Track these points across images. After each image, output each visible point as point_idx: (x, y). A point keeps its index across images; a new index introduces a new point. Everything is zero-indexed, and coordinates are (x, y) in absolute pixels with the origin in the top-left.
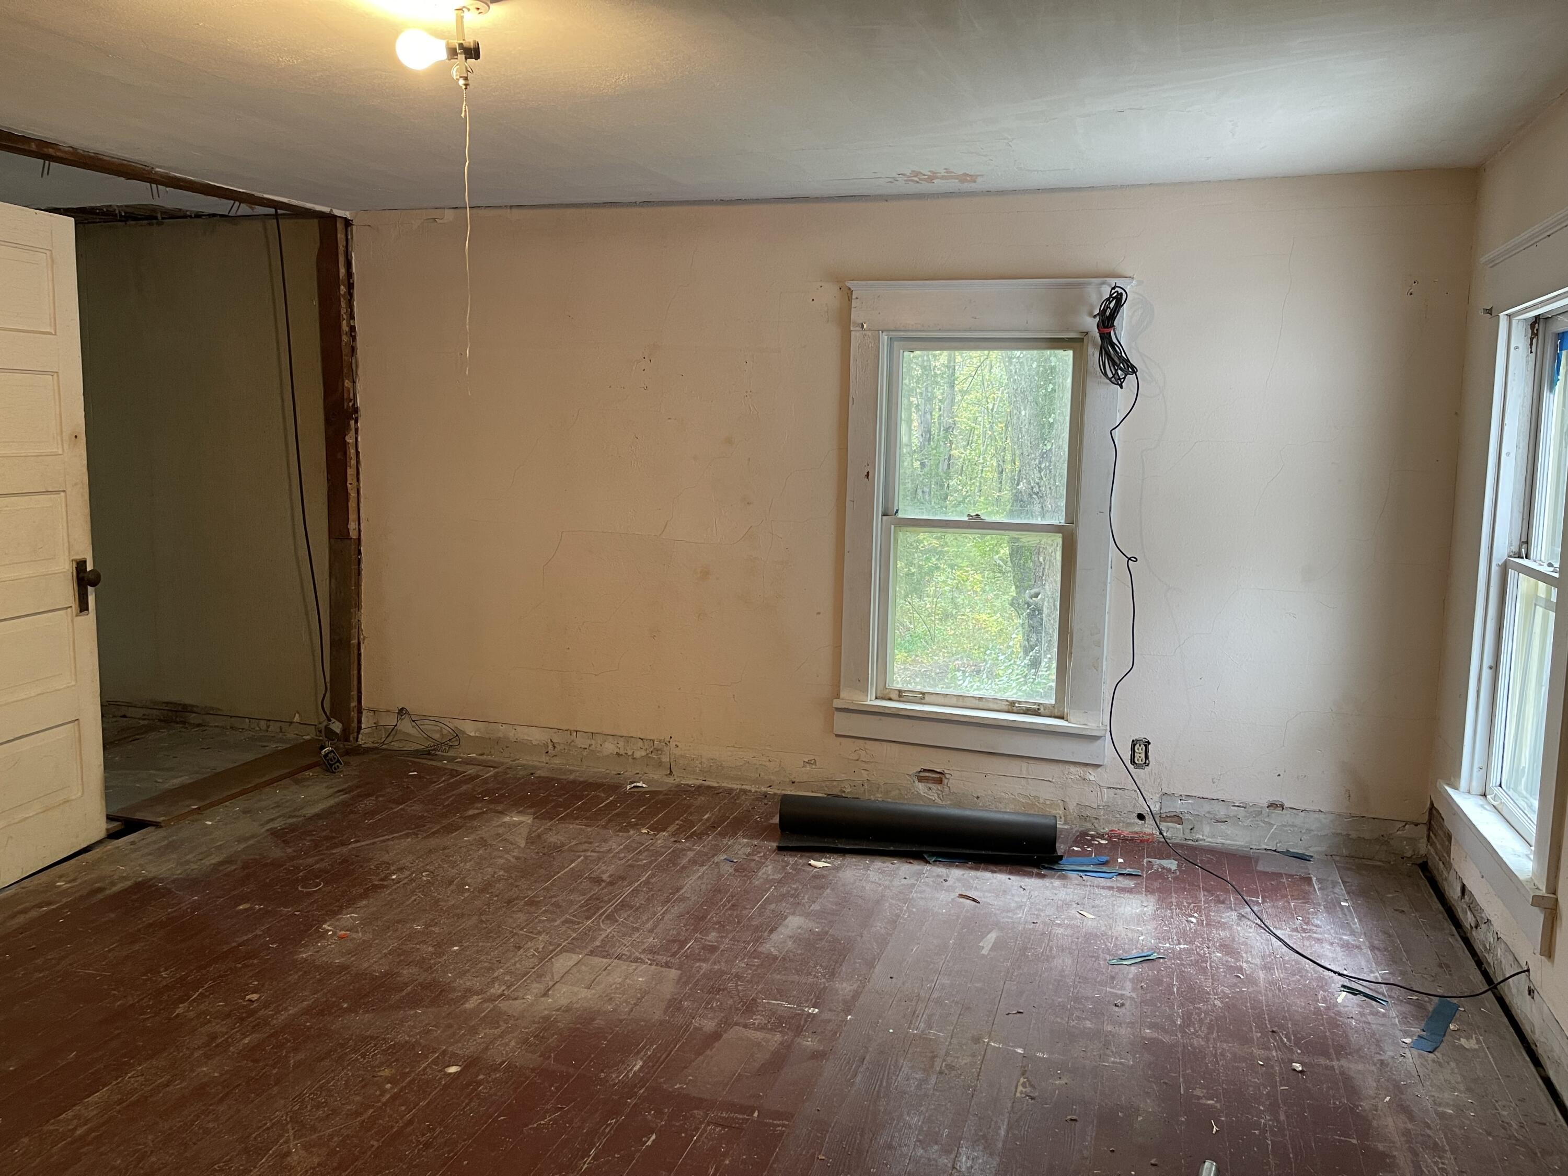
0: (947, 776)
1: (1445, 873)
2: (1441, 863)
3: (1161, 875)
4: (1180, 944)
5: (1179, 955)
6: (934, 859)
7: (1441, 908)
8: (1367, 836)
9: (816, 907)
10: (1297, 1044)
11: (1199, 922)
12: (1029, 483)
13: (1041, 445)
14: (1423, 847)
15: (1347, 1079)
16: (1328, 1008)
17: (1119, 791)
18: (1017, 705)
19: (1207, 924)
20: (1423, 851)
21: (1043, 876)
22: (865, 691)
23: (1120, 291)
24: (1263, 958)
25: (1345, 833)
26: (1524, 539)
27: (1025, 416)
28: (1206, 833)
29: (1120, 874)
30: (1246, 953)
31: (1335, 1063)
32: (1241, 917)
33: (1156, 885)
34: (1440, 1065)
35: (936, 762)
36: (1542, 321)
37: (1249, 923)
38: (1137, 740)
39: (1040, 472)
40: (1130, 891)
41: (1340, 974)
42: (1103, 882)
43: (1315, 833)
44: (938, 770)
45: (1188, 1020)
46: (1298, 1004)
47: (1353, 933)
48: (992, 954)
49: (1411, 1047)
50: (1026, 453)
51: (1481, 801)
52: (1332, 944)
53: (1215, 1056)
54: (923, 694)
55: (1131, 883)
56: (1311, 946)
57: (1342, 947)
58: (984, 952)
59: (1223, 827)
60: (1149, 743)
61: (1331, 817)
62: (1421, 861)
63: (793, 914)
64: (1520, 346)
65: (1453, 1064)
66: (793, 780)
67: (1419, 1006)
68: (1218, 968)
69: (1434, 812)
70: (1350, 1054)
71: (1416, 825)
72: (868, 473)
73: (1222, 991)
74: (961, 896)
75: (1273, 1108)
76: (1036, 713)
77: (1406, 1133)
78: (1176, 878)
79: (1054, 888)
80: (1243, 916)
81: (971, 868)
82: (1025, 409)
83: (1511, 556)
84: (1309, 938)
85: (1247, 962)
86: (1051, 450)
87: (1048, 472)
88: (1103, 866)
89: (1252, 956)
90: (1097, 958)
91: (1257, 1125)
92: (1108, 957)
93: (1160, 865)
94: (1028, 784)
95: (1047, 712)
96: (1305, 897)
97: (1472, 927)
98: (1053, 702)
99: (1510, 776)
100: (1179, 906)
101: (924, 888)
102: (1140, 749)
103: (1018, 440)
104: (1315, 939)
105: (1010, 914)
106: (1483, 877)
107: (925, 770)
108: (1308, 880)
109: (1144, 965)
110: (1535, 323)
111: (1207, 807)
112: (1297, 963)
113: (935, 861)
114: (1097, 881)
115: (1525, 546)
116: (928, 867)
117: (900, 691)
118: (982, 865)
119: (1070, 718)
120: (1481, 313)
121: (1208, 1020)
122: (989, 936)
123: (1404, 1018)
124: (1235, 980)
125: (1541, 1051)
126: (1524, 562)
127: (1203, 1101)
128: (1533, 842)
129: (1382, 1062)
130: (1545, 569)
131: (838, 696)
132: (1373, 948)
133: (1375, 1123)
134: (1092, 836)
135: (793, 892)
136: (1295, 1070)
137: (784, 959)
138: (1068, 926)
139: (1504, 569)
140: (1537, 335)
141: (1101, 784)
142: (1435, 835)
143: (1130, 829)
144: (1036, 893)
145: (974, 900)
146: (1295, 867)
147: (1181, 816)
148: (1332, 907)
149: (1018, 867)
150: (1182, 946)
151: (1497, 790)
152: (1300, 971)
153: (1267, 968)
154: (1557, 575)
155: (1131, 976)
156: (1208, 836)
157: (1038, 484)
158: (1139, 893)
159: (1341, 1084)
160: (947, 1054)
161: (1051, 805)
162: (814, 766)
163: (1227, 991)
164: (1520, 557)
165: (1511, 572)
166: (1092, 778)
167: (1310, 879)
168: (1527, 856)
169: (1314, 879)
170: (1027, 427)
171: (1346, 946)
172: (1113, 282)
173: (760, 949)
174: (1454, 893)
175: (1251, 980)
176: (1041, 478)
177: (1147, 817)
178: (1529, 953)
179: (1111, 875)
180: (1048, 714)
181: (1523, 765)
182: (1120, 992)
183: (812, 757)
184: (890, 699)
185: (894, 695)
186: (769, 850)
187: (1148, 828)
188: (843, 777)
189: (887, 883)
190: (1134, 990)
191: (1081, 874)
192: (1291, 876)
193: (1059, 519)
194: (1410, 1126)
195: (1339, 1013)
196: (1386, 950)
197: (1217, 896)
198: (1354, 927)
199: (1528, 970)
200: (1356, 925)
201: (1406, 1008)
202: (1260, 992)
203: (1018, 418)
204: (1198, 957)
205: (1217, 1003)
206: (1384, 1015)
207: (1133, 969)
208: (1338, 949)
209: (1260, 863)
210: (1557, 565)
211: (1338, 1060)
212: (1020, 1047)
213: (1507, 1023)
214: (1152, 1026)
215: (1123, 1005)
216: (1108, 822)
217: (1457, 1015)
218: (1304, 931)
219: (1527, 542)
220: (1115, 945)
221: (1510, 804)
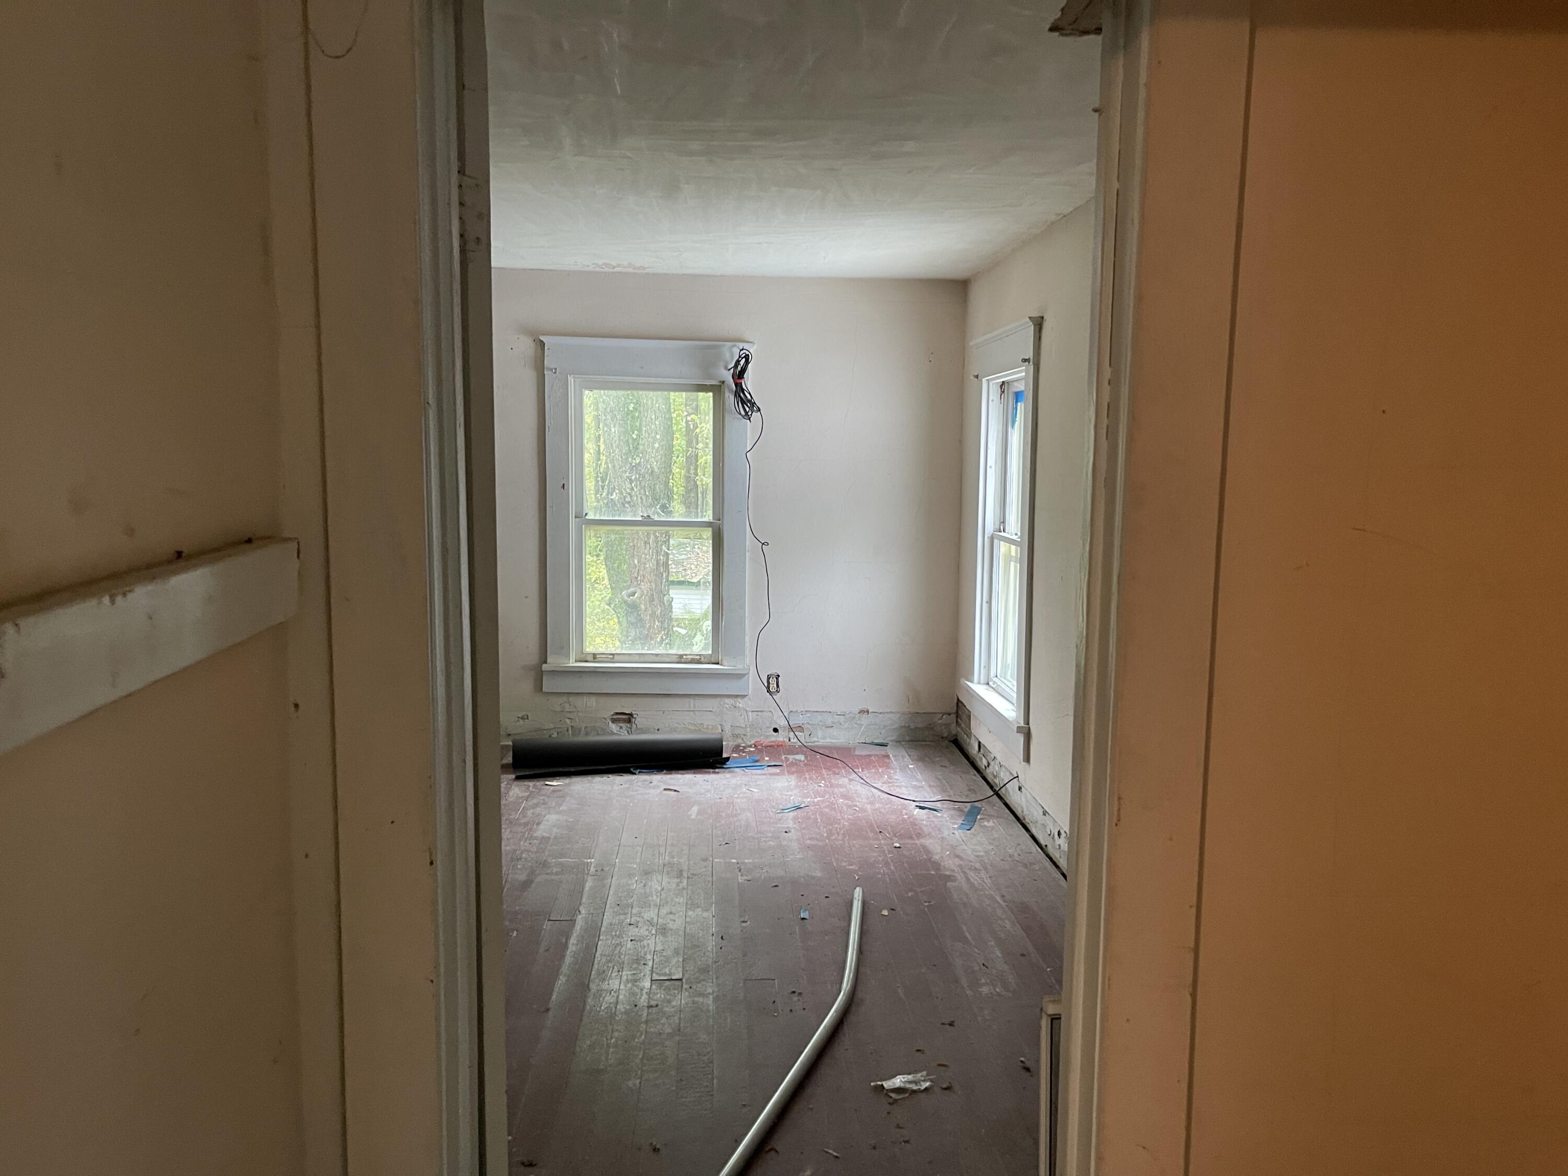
0: (635, 716)
1: (968, 740)
2: (965, 736)
3: (795, 764)
4: (816, 798)
5: (818, 804)
6: (638, 770)
7: (967, 762)
8: (920, 726)
9: (563, 808)
10: (895, 835)
11: (826, 786)
12: (621, 493)
13: (630, 459)
14: (954, 729)
15: (924, 847)
16: (909, 818)
17: (759, 713)
18: (684, 657)
19: (831, 786)
20: (954, 732)
21: (718, 773)
22: (568, 656)
23: (747, 353)
24: (868, 799)
25: (907, 725)
26: (1002, 521)
27: (615, 432)
28: (820, 736)
29: (769, 766)
30: (858, 797)
31: (917, 842)
32: (850, 780)
33: (794, 769)
34: (974, 835)
35: (626, 706)
36: (1006, 384)
37: (856, 783)
38: (771, 675)
39: (631, 484)
40: (777, 774)
41: (914, 801)
42: (759, 772)
43: (889, 727)
44: (627, 712)
45: (830, 833)
46: (892, 818)
47: (918, 780)
48: (698, 817)
49: (960, 828)
50: (617, 467)
51: (986, 687)
52: (906, 787)
53: (850, 847)
54: (613, 655)
55: (777, 770)
56: (895, 790)
57: (913, 788)
58: (693, 817)
59: (831, 730)
60: (779, 676)
61: (898, 715)
62: (952, 739)
63: (549, 813)
64: (995, 399)
65: (981, 834)
66: (510, 733)
67: (960, 810)
68: (842, 807)
69: (960, 704)
70: (925, 836)
71: (949, 714)
72: (564, 485)
73: (848, 817)
74: (665, 789)
75: (887, 864)
76: (699, 662)
77: (960, 866)
78: (805, 765)
79: (727, 778)
80: (851, 780)
81: (665, 774)
82: (614, 427)
83: (994, 531)
84: (893, 786)
85: (859, 802)
86: (640, 463)
87: (638, 483)
88: (755, 764)
89: (862, 799)
90: (768, 811)
91: (879, 873)
92: (774, 810)
93: (794, 759)
94: (695, 715)
95: (706, 660)
96: (888, 766)
97: (985, 767)
98: (710, 652)
99: (1001, 671)
100: (811, 778)
101: (637, 788)
102: (773, 681)
103: (610, 454)
104: (897, 786)
105: (703, 796)
106: (990, 732)
107: (617, 714)
108: (888, 757)
109: (797, 810)
110: (1002, 385)
111: (819, 717)
112: (888, 799)
113: (639, 772)
114: (755, 771)
115: (1002, 524)
116: (635, 777)
117: (594, 654)
118: (673, 772)
119: (725, 662)
120: (972, 378)
121: (842, 832)
122: (693, 809)
123: (952, 817)
124: (854, 811)
125: (1027, 821)
126: (1002, 534)
127: (848, 867)
128: (1015, 702)
129: (942, 838)
130: (1014, 537)
131: (545, 662)
132: (930, 786)
133: (942, 864)
134: (743, 747)
135: (542, 801)
136: (895, 847)
137: (555, 838)
138: (743, 798)
139: (992, 539)
140: (1004, 392)
141: (747, 709)
142: (961, 720)
143: (768, 740)
144: (716, 783)
145: (675, 791)
146: (880, 751)
147: (803, 726)
148: (904, 769)
149: (699, 770)
150: (818, 799)
151: (995, 679)
152: (891, 802)
153: (872, 803)
154: (1019, 540)
155: (791, 817)
156: (821, 738)
157: (630, 494)
158: (783, 774)
159: (922, 850)
160: (689, 869)
161: (712, 728)
162: (526, 721)
163: (850, 817)
164: (1000, 532)
165: (995, 541)
166: (741, 705)
167: (889, 756)
168: (1013, 710)
169: (891, 756)
170: (617, 442)
171: (915, 787)
172: (741, 345)
173: (535, 835)
174: (973, 750)
175: (863, 810)
176: (632, 489)
177: (779, 730)
178: (1016, 765)
179: (763, 767)
180: (708, 662)
181: (1008, 662)
182: (786, 826)
183: (524, 713)
184: (586, 661)
185: (590, 658)
186: (510, 780)
187: (781, 737)
188: (552, 726)
189: (610, 789)
190: (795, 823)
191: (744, 769)
192: (877, 755)
193: (709, 517)
194: (961, 862)
195: (916, 819)
196: (938, 786)
197: (834, 771)
198: (918, 777)
199: (1018, 777)
200: (919, 776)
201: (952, 812)
202: (869, 815)
203: (609, 435)
204: (829, 803)
205: (846, 823)
206: (941, 817)
207: (791, 814)
208: (911, 789)
209: (856, 750)
210: (1019, 534)
211: (918, 839)
212: (734, 859)
213: (1009, 812)
214: (810, 839)
215: (790, 831)
216: (753, 736)
217: (981, 812)
218: (890, 783)
219: (1004, 522)
220: (776, 804)
221: (1003, 686)
